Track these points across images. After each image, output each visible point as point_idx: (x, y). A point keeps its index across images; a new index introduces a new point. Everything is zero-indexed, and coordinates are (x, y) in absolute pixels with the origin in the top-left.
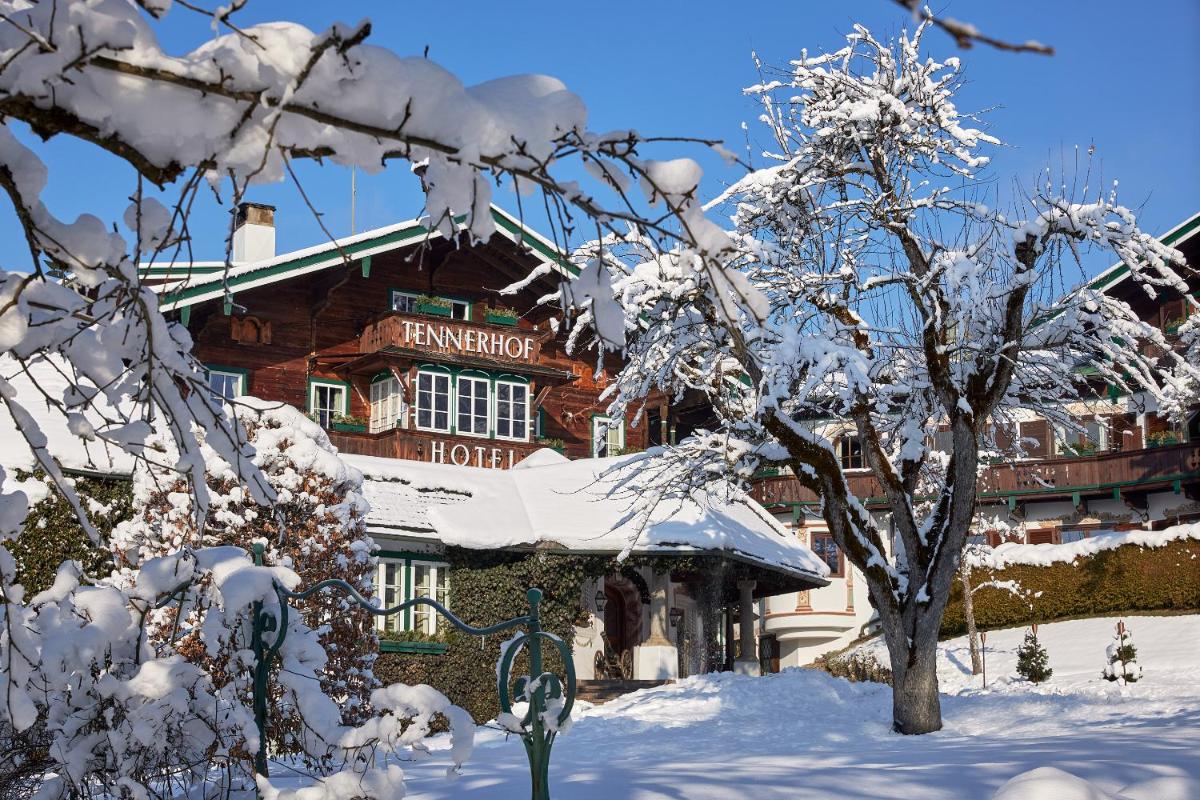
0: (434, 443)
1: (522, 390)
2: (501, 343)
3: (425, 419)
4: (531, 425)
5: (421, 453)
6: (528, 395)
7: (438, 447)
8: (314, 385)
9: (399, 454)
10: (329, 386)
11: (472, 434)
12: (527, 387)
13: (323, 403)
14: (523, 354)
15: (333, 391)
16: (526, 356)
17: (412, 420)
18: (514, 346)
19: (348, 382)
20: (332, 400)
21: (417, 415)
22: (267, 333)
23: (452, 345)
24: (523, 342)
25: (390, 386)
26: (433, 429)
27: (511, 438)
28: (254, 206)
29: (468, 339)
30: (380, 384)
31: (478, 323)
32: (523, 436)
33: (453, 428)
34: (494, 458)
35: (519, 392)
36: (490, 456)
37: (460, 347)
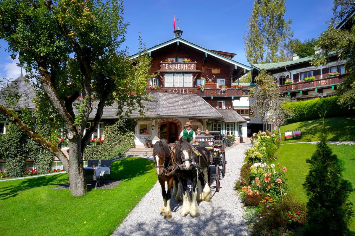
0: (169, 89)
2: (186, 66)
4: (193, 83)
5: (166, 92)
6: (192, 77)
7: (170, 90)
9: (161, 92)
12: (192, 75)
13: (153, 83)
14: (192, 68)
15: (155, 80)
16: (193, 68)
18: (190, 67)
19: (158, 78)
21: (165, 83)
24: (192, 65)
27: (188, 86)
29: (178, 66)
32: (191, 86)
33: (174, 86)
34: (184, 91)
36: (183, 91)
37: (176, 68)
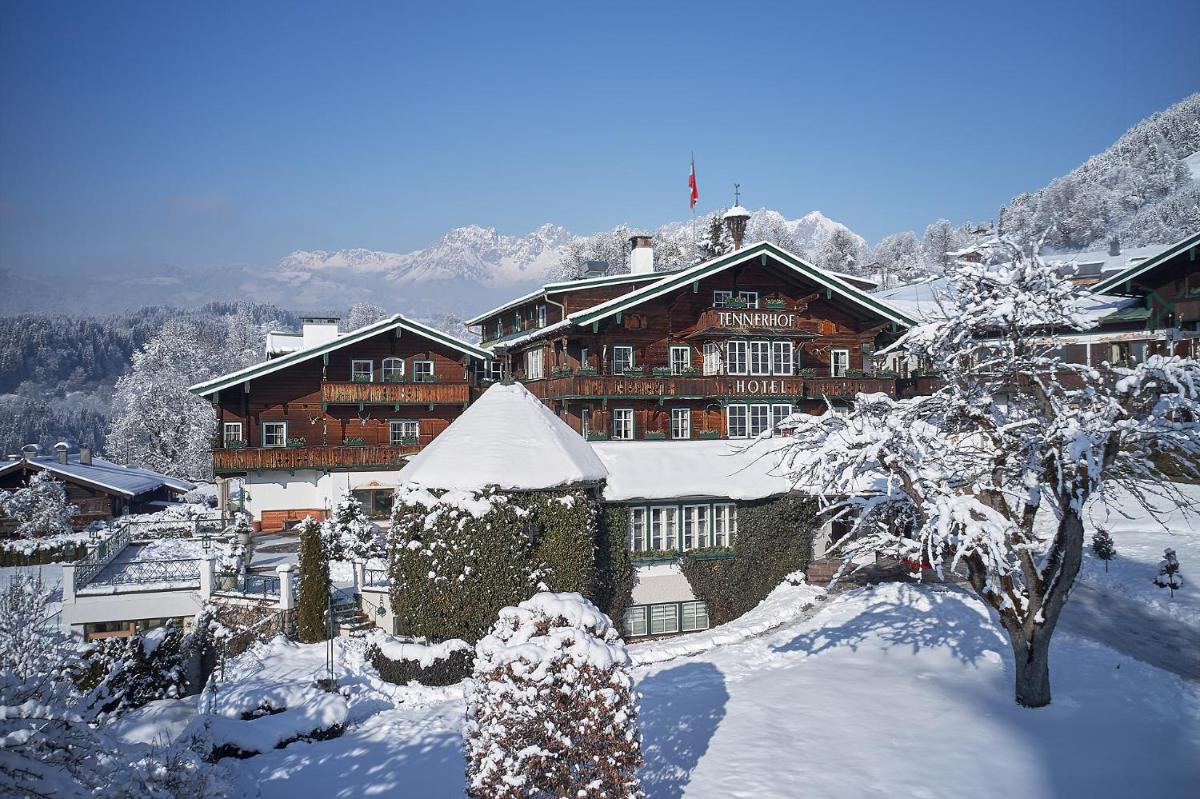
0: (738, 381)
1: (788, 345)
2: (775, 319)
3: (733, 368)
4: (794, 365)
5: (731, 387)
6: (792, 348)
8: (672, 348)
10: (680, 348)
11: (760, 374)
12: (791, 344)
13: (677, 358)
14: (788, 324)
15: (683, 350)
16: (790, 326)
17: (725, 369)
18: (783, 320)
19: (690, 345)
20: (682, 355)
21: (728, 365)
22: (644, 323)
23: (747, 322)
24: (788, 317)
25: (714, 349)
26: (737, 374)
27: (782, 374)
28: (641, 237)
29: (757, 318)
30: (708, 345)
31: (763, 310)
32: (789, 372)
33: (749, 371)
34: (773, 386)
35: (786, 347)
36: (771, 386)
37: (752, 325)
